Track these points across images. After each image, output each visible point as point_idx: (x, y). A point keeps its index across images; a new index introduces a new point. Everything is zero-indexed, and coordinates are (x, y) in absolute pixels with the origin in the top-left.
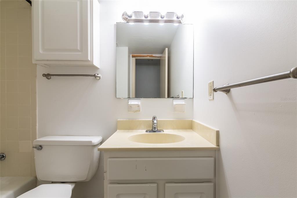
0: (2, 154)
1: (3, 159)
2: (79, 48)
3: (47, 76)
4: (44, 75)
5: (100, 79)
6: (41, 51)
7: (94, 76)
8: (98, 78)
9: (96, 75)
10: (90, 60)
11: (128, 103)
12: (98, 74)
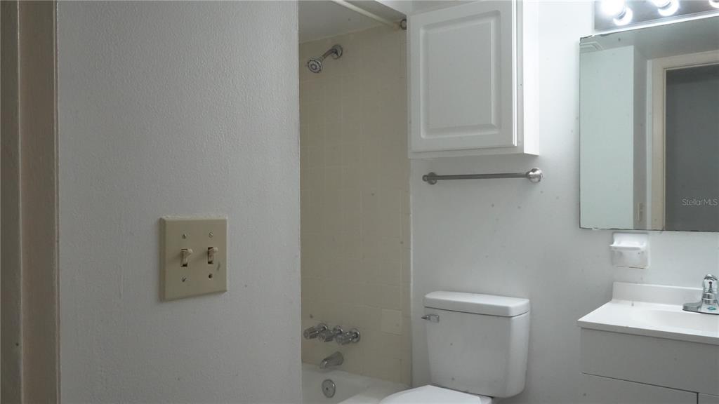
0: (354, 331)
1: (355, 340)
2: (493, 122)
3: (431, 178)
4: (426, 178)
5: (539, 181)
6: (423, 136)
7: (527, 176)
8: (537, 179)
9: (531, 173)
10: (516, 145)
11: (613, 243)
12: (534, 170)
